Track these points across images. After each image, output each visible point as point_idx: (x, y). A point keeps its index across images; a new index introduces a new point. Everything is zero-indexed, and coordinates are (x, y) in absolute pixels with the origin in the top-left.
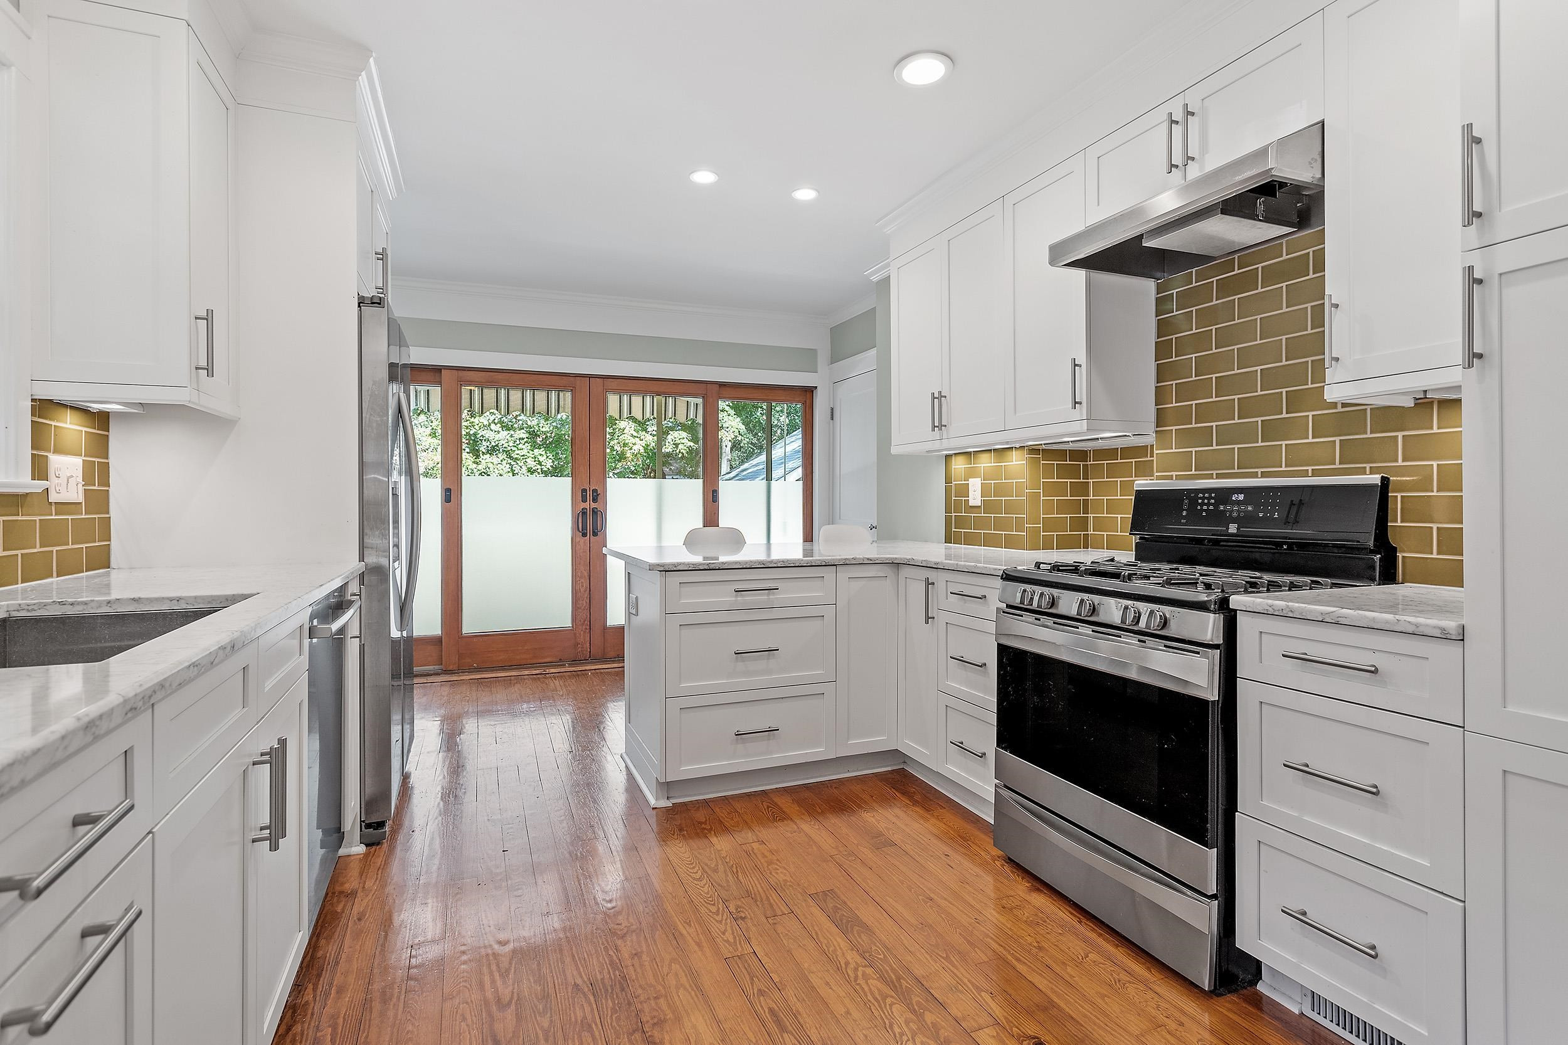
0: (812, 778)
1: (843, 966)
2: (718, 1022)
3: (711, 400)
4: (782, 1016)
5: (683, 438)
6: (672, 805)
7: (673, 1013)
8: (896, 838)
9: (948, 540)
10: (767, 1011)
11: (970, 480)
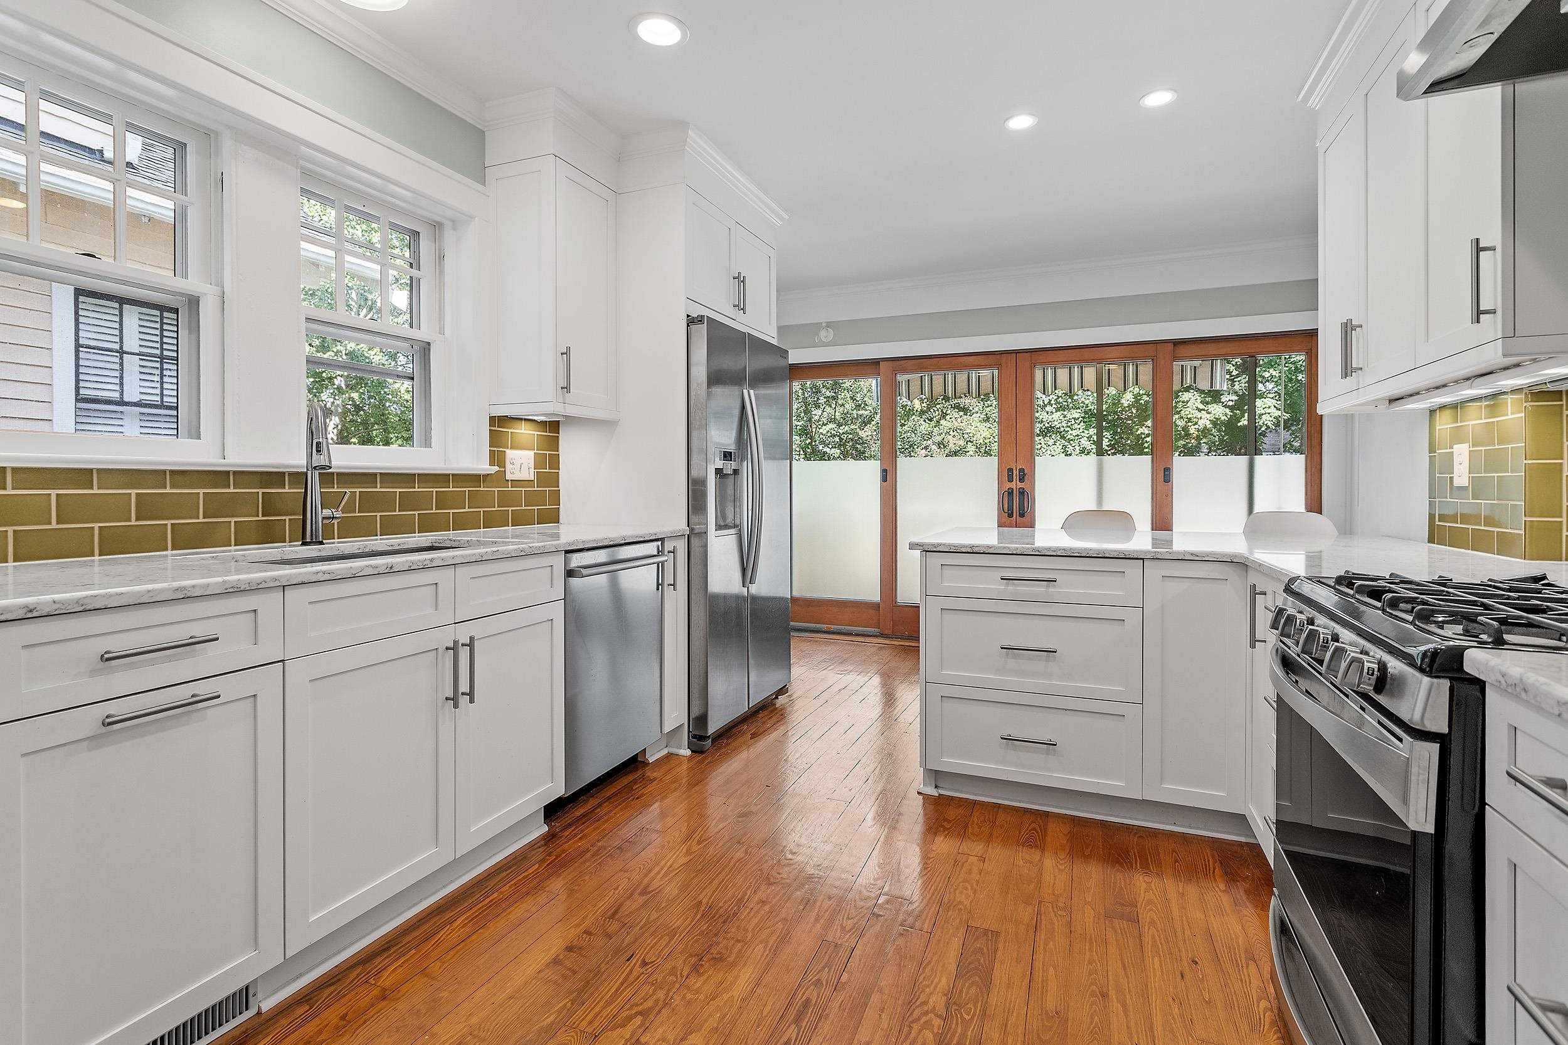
0: (1117, 816)
1: (918, 1003)
2: (758, 984)
3: (1162, 362)
4: (810, 1011)
5: (1269, 407)
6: (937, 795)
7: (736, 958)
8: (1146, 916)
9: (1431, 540)
10: (804, 998)
11: (1455, 446)
